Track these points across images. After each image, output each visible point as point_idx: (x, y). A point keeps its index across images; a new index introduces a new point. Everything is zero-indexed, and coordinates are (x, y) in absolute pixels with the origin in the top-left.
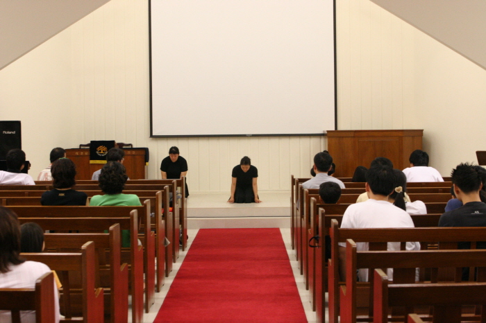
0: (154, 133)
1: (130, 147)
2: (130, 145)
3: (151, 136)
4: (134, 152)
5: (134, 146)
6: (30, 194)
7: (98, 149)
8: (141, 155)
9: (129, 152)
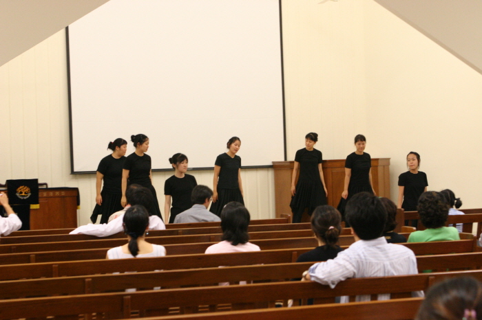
0: (76, 169)
1: (45, 187)
2: (46, 184)
3: (73, 172)
5: (49, 186)
7: (19, 190)
8: (72, 196)
9: (57, 193)
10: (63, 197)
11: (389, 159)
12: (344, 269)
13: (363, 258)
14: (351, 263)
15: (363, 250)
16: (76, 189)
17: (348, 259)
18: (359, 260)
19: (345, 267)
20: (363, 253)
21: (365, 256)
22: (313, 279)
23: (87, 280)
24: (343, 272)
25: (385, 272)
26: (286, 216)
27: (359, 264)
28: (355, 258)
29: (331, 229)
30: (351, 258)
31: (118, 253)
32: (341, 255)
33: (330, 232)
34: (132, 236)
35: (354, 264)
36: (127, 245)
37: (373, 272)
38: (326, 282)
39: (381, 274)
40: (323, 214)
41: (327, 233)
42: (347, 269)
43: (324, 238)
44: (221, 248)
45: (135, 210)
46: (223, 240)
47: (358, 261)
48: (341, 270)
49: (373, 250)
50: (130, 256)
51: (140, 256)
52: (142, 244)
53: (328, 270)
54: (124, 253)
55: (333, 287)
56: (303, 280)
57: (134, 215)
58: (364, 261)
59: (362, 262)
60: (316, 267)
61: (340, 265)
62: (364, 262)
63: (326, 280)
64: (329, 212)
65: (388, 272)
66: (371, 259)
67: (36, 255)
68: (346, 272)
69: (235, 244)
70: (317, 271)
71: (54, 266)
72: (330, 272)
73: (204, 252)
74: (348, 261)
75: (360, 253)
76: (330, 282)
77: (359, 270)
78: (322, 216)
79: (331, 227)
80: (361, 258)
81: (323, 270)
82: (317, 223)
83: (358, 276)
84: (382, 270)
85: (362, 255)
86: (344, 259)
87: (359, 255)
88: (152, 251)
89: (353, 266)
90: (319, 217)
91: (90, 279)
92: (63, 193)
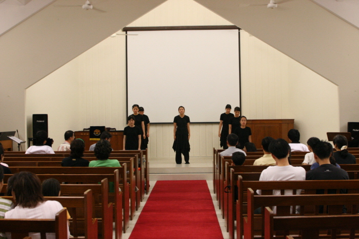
2: (115, 129)
4: (117, 133)
6: (53, 160)
7: (95, 131)
8: (121, 135)
10: (117, 135)
11: (293, 120)
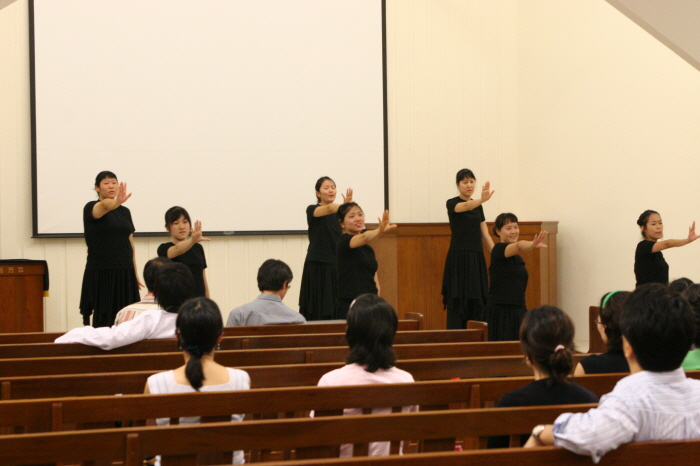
0: (41, 230)
3: (36, 235)
8: (36, 275)
9: (11, 269)
10: (21, 275)
11: (556, 223)
12: (619, 428)
13: (649, 405)
14: (629, 417)
15: (648, 391)
16: (43, 264)
17: (624, 408)
18: (642, 409)
19: (621, 424)
20: (649, 397)
21: (652, 403)
22: (560, 444)
23: (130, 436)
24: (618, 433)
25: (685, 432)
26: (416, 317)
27: (643, 418)
28: (636, 407)
29: (560, 350)
30: (628, 407)
31: (166, 382)
32: (608, 401)
33: (559, 355)
34: (191, 352)
35: (635, 418)
36: (182, 369)
37: (664, 433)
38: (589, 452)
39: (678, 436)
40: (543, 321)
41: (552, 357)
42: (624, 429)
43: (544, 366)
44: (347, 376)
45: (199, 306)
46: (349, 362)
47: (640, 413)
48: (614, 431)
49: (666, 390)
50: (188, 389)
51: (206, 389)
52: (210, 366)
53: (593, 429)
54: (178, 382)
55: (597, 460)
56: (530, 444)
57: (198, 316)
58: (651, 412)
59: (647, 413)
60: (566, 423)
61: (612, 420)
62: (651, 414)
63: (587, 448)
64: (553, 318)
65: (693, 432)
66: (663, 408)
67: (12, 382)
68: (622, 434)
69: (371, 369)
70: (569, 428)
71: (54, 405)
72: (595, 435)
73: (316, 383)
74: (623, 412)
75: (643, 396)
76: (594, 453)
77: (641, 427)
78: (541, 326)
79: (560, 347)
80: (645, 406)
81: (583, 427)
82: (531, 338)
83: (641, 439)
84: (681, 428)
85: (647, 401)
86: (617, 409)
87: (642, 401)
88: (228, 380)
89: (633, 422)
90: (536, 327)
91: (136, 435)
92: (21, 270)
